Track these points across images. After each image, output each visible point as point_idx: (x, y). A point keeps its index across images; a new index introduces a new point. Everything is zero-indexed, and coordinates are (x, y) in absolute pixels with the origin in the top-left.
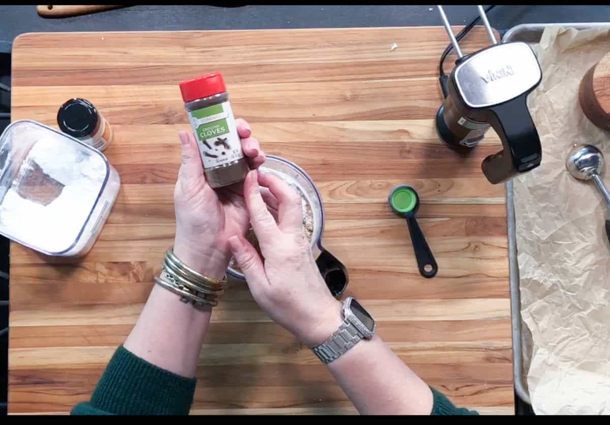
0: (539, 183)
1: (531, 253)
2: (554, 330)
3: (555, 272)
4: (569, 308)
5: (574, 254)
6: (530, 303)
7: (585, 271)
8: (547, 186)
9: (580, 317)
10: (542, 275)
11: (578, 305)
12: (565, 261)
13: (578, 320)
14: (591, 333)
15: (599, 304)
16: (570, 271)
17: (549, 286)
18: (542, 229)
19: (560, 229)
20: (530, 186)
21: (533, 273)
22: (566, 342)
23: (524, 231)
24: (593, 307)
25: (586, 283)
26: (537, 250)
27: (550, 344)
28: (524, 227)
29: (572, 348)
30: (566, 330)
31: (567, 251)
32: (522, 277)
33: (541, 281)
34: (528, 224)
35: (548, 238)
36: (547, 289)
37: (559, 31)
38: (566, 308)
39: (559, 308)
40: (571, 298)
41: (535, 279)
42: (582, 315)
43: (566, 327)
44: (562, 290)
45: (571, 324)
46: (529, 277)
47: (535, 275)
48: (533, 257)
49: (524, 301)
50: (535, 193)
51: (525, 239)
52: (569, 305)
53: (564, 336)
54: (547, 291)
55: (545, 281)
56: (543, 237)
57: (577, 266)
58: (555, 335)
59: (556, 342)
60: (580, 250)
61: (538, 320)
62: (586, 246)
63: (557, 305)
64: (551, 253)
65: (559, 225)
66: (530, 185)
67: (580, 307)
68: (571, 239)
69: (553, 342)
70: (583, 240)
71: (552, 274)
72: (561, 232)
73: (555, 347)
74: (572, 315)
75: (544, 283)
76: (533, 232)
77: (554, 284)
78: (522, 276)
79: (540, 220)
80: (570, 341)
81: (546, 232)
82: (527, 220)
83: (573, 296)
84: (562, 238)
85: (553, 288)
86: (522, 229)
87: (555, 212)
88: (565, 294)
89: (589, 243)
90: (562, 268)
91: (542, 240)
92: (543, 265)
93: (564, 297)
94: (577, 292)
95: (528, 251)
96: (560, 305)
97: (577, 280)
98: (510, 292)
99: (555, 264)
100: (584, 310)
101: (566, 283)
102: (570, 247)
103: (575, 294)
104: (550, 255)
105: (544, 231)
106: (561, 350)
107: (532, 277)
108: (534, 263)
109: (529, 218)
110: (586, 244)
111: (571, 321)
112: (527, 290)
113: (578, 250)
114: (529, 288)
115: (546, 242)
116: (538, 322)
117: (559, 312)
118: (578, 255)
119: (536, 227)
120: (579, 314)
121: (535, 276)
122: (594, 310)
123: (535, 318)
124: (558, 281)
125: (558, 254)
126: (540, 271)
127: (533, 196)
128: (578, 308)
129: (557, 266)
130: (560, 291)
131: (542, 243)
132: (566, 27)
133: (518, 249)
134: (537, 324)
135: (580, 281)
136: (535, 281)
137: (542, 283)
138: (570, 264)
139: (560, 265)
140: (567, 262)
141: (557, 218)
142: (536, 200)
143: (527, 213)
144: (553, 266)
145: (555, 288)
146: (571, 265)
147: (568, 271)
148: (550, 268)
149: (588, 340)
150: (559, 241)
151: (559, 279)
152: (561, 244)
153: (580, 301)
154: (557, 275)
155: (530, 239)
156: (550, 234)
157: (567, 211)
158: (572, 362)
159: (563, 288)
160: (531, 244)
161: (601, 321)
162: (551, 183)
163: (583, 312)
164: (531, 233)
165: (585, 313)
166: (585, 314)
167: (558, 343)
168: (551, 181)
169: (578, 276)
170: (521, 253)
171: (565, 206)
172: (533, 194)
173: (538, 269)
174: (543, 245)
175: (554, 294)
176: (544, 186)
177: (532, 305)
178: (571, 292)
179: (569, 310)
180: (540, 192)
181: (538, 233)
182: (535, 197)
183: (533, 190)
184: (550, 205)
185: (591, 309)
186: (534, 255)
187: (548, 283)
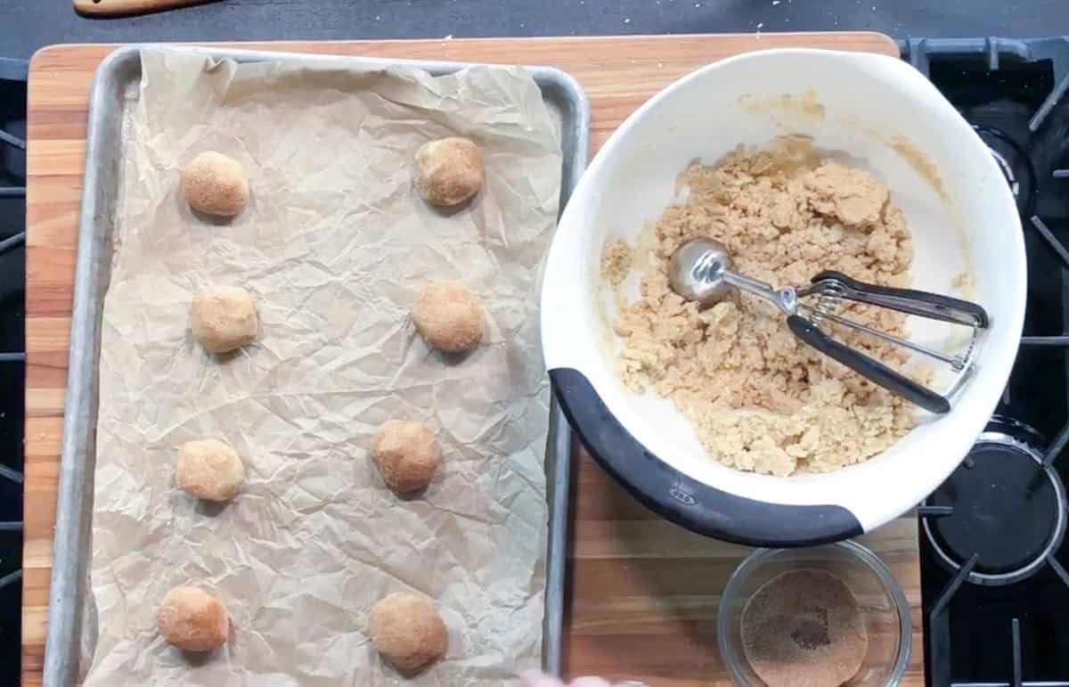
0: (155, 339)
1: (125, 465)
2: (154, 609)
4: (185, 569)
6: (114, 558)
8: (170, 344)
10: (144, 506)
11: (203, 565)
15: (243, 566)
17: (153, 528)
18: (153, 423)
19: (184, 425)
20: (137, 343)
21: (126, 502)
23: (118, 423)
24: (230, 571)
26: (139, 461)
27: (142, 633)
28: (118, 416)
32: (97, 509)
33: (140, 518)
35: (163, 439)
36: (151, 534)
38: (179, 570)
39: (169, 567)
40: (193, 552)
41: (127, 513)
44: (176, 536)
46: (113, 510)
47: (128, 506)
49: (101, 552)
50: (146, 356)
51: (117, 438)
52: (186, 564)
55: (148, 518)
56: (155, 437)
61: (126, 588)
63: (167, 563)
64: (166, 466)
65: (184, 416)
66: (140, 342)
67: (207, 569)
71: (164, 506)
72: (186, 430)
75: (145, 522)
76: (135, 427)
77: (165, 526)
78: (100, 506)
79: (151, 405)
81: (158, 428)
82: (125, 404)
83: (193, 547)
85: (162, 533)
86: (114, 420)
87: (181, 392)
88: (183, 543)
91: (152, 443)
93: (180, 550)
94: (203, 541)
95: (121, 461)
96: (171, 564)
100: (215, 574)
101: (185, 523)
103: (200, 545)
104: (164, 471)
105: (152, 427)
107: (120, 509)
108: (131, 482)
109: (127, 401)
112: (108, 532)
114: (113, 529)
115: (155, 448)
116: (125, 591)
117: (165, 576)
119: (142, 419)
121: (129, 509)
122: (230, 576)
123: (123, 585)
124: (173, 519)
127: (142, 361)
128: (202, 569)
130: (174, 539)
131: (149, 449)
134: (124, 595)
136: (127, 516)
137: (141, 522)
141: (181, 405)
142: (148, 368)
143: (126, 390)
145: (167, 531)
150: (181, 445)
153: (207, 558)
155: (126, 439)
156: (167, 431)
157: (203, 393)
159: (181, 532)
160: (131, 448)
161: (240, 596)
163: (211, 579)
164: (131, 428)
165: (215, 580)
166: (212, 581)
170: (103, 464)
171: (201, 383)
172: (142, 358)
173: (138, 496)
174: (150, 452)
175: (163, 541)
176: (163, 343)
177: (117, 560)
178: (193, 541)
179: (186, 574)
180: (157, 354)
181: (144, 430)
182: (146, 362)
183: (144, 350)
184: (173, 379)
185: (225, 573)
186: (132, 469)
187: (152, 521)
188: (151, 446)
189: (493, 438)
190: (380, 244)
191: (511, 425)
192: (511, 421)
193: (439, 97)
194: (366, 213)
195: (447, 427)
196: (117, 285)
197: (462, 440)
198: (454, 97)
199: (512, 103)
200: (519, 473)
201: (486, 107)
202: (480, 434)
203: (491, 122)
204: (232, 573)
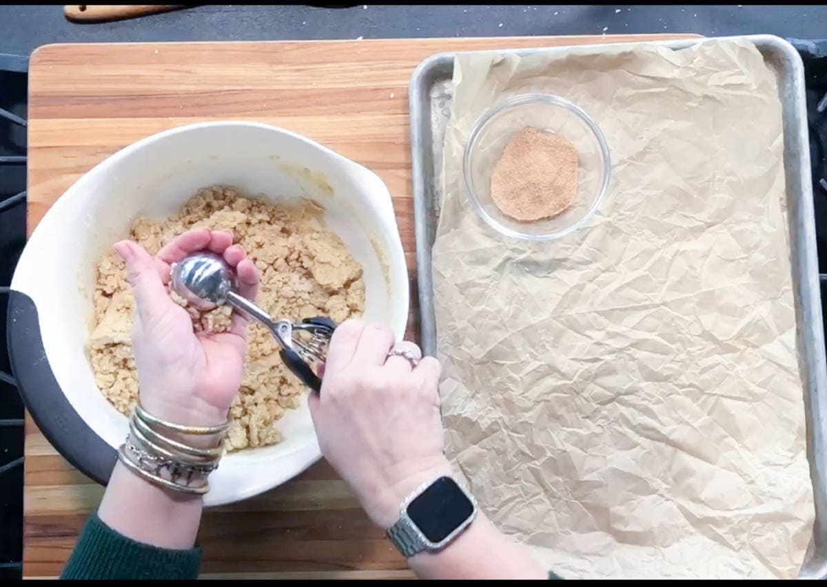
0: (471, 278)
1: (460, 379)
2: (494, 488)
3: (496, 404)
4: (515, 456)
5: (521, 378)
6: (459, 452)
7: (537, 402)
8: (484, 282)
9: (529, 468)
10: (476, 409)
11: (528, 452)
12: (509, 389)
13: (528, 471)
14: (546, 491)
15: (559, 450)
16: (517, 403)
17: (486, 426)
18: (476, 344)
19: (500, 343)
21: (463, 407)
22: (511, 505)
23: (451, 347)
24: (549, 454)
25: (539, 418)
26: (469, 374)
27: (487, 508)
28: (449, 341)
29: (519, 513)
30: (511, 488)
31: (514, 375)
33: (475, 419)
34: (456, 336)
35: (485, 356)
36: (484, 430)
37: (493, 61)
38: (510, 457)
39: (501, 456)
40: (518, 442)
41: (466, 415)
42: (535, 466)
43: (510, 484)
44: (505, 431)
45: (519, 478)
46: (455, 414)
47: (465, 410)
49: (449, 448)
50: (465, 293)
51: (451, 358)
52: (515, 452)
53: (508, 496)
54: (485, 433)
55: (482, 417)
56: (479, 355)
57: (526, 395)
58: (495, 496)
59: (497, 505)
60: (527, 374)
61: (471, 474)
62: (540, 367)
63: (498, 452)
64: (490, 377)
65: (499, 336)
66: (459, 282)
67: (531, 455)
68: (517, 357)
69: (493, 506)
70: (535, 358)
71: (492, 408)
72: (503, 347)
73: (495, 512)
74: (520, 466)
75: (479, 421)
76: (463, 348)
77: (496, 422)
78: (445, 412)
79: (472, 331)
80: (518, 503)
81: (482, 347)
82: (454, 331)
83: (518, 438)
84: (505, 356)
85: (493, 429)
86: (446, 345)
87: (495, 318)
88: (509, 435)
89: (543, 363)
90: (505, 400)
91: (478, 359)
92: (478, 395)
93: (508, 441)
94: (527, 432)
95: (456, 375)
96: (502, 453)
97: (527, 415)
99: (496, 392)
100: (538, 458)
101: (510, 420)
102: (517, 368)
103: (524, 436)
104: (489, 380)
105: (476, 347)
106: (505, 517)
107: (460, 412)
108: (465, 391)
109: (458, 329)
110: (537, 364)
111: (518, 474)
112: (453, 431)
113: (527, 372)
114: (456, 430)
115: (481, 363)
116: (469, 476)
117: (501, 463)
118: (527, 380)
119: (468, 342)
120: (530, 464)
121: (466, 412)
122: (550, 458)
123: (468, 472)
124: (500, 418)
125: (498, 379)
126: (474, 403)
127: (463, 297)
128: (527, 454)
129: (499, 396)
130: (502, 432)
131: (475, 364)
132: (503, 55)
134: (470, 479)
135: (530, 417)
136: (466, 418)
137: (476, 421)
138: (516, 392)
139: (502, 394)
140: (512, 390)
141: (496, 328)
142: (467, 302)
143: (454, 321)
144: (494, 396)
145: (495, 427)
146: (518, 393)
147: (513, 403)
148: (489, 399)
149: (541, 501)
150: (502, 360)
151: (502, 415)
152: (503, 365)
153: (531, 446)
154: (498, 408)
155: (458, 358)
156: (488, 350)
157: (512, 318)
158: (518, 534)
159: (507, 427)
160: (461, 364)
161: (561, 474)
162: (489, 277)
163: (536, 462)
164: (460, 349)
166: (537, 464)
167: (499, 508)
168: (489, 274)
169: (527, 410)
170: (445, 379)
171: (510, 310)
172: (462, 294)
173: (471, 401)
174: (477, 367)
175: (494, 436)
176: (478, 281)
177: (461, 453)
178: (518, 433)
179: (515, 459)
180: (473, 290)
181: (470, 349)
182: (466, 298)
183: (463, 288)
184: (488, 308)
185: (546, 456)
186: (465, 381)
187: (485, 420)
188: (477, 362)
189: (746, 334)
190: (638, 189)
191: (760, 323)
192: (758, 321)
193: (679, 67)
194: (625, 165)
195: (707, 329)
196: (440, 239)
197: (720, 338)
198: (691, 66)
199: (738, 68)
200: (770, 360)
201: (717, 72)
202: (735, 333)
203: (722, 84)
204: (551, 455)
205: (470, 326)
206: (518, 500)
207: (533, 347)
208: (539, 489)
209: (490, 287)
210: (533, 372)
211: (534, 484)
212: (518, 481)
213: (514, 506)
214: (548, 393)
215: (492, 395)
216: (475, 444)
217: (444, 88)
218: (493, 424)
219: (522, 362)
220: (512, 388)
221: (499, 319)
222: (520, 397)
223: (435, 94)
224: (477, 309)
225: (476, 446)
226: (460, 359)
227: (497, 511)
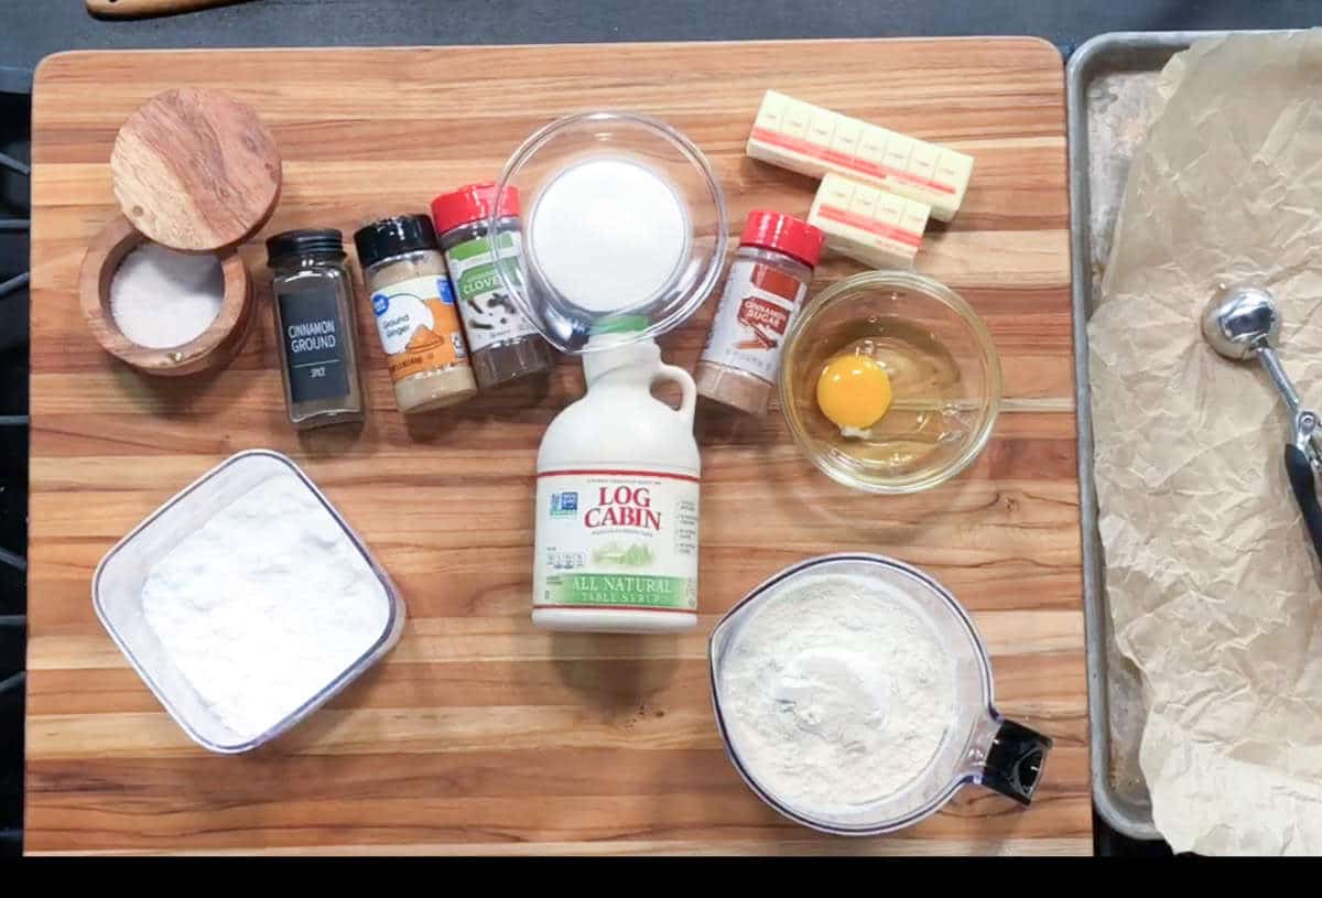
0: (1147, 368)
1: (1126, 515)
2: (1179, 676)
3: (1181, 554)
4: (1210, 630)
5: (1218, 516)
6: (1131, 620)
7: (1242, 553)
8: (1163, 374)
9: (1233, 650)
10: (1152, 560)
11: (1228, 624)
12: (1199, 533)
13: (1229, 654)
14: (1254, 684)
15: (1273, 623)
16: (1212, 553)
17: (1166, 585)
18: (1151, 464)
19: (1189, 464)
20: (1124, 374)
21: (1134, 560)
22: (1207, 699)
23: (1113, 468)
24: (1259, 630)
25: (1245, 576)
26: (1141, 509)
27: (1169, 705)
28: (1112, 459)
29: (1217, 713)
30: (1204, 677)
31: (1205, 511)
32: (1111, 565)
33: (1151, 575)
34: (1122, 452)
35: (1165, 482)
36: (1164, 591)
38: (1203, 631)
39: (1187, 630)
40: (1214, 610)
41: (1138, 568)
42: (1238, 646)
43: (1203, 671)
44: (1192, 593)
45: (1214, 664)
46: (1124, 565)
47: (1137, 560)
48: (1133, 522)
50: (1136, 388)
51: (1115, 485)
52: (1209, 624)
53: (1200, 687)
54: (1163, 595)
55: (1159, 573)
56: (1155, 480)
57: (1227, 541)
58: (1182, 687)
59: (1185, 701)
60: (1232, 508)
61: (1143, 656)
62: (1247, 500)
63: (1185, 624)
64: (1171, 514)
65: (1186, 454)
66: (1128, 372)
67: (1232, 628)
68: (1212, 484)
69: (1178, 702)
70: (1238, 487)
71: (1175, 560)
72: (1191, 470)
73: (1180, 712)
74: (1217, 643)
75: (1156, 578)
76: (1132, 470)
77: (1179, 581)
78: (1111, 561)
79: (1147, 446)
80: (1215, 699)
81: (1159, 469)
82: (1119, 445)
83: (1214, 604)
84: (1194, 484)
85: (1173, 591)
86: (1108, 465)
87: (1179, 427)
88: (1201, 600)
89: (1251, 495)
90: (1195, 548)
91: (1153, 488)
92: (1153, 541)
93: (1199, 609)
94: (1226, 596)
95: (1121, 510)
96: (1189, 625)
97: (1226, 570)
98: (1083, 597)
99: (1179, 536)
100: (1243, 633)
101: (1202, 578)
102: (1212, 502)
103: (1223, 601)
104: (1171, 520)
105: (1153, 469)
106: (1196, 719)
107: (1130, 564)
108: (1134, 536)
109: (1123, 441)
110: (1245, 496)
111: (1214, 657)
112: (1122, 591)
113: (1227, 507)
114: (1126, 587)
115: (1158, 493)
116: (1143, 659)
117: (1187, 640)
118: (1229, 519)
119: (1138, 460)
120: (1232, 643)
121: (1137, 564)
122: (1262, 635)
123: (1139, 651)
124: (1186, 575)
125: (1184, 517)
126: (1148, 551)
127: (1130, 394)
128: (1228, 630)
129: (1183, 543)
130: (1190, 596)
131: (1151, 494)
133: (1101, 505)
135: (1232, 575)
136: (1139, 572)
137: (1152, 579)
138: (1210, 537)
139: (1190, 540)
140: (1205, 535)
141: (1181, 442)
142: (1138, 402)
143: (1118, 429)
144: (1175, 543)
145: (1182, 588)
146: (1213, 539)
147: (1207, 553)
148: (1169, 546)
149: (1247, 697)
150: (1186, 488)
151: (1188, 570)
152: (1192, 496)
153: (1230, 616)
154: (1183, 560)
155: (1126, 486)
156: (1169, 473)
157: (1204, 427)
158: (1217, 743)
159: (1198, 589)
160: (1129, 494)
161: (1275, 658)
162: (1169, 367)
163: (1238, 640)
164: (1127, 472)
165: (1244, 640)
166: (1243, 643)
167: (1187, 705)
168: (1170, 362)
169: (1226, 564)
170: (1106, 514)
171: (1201, 416)
172: (1131, 390)
173: (1144, 549)
174: (1153, 498)
175: (1178, 600)
176: (1155, 373)
177: (1133, 623)
178: (1215, 597)
179: (1211, 636)
180: (1148, 386)
181: (1142, 473)
182: (1137, 396)
183: (1133, 381)
184: (1168, 413)
185: (1255, 632)
186: (1135, 519)
187: (1164, 578)
204: (1264, 632)
205: (1142, 437)
206: (1214, 694)
207: (1236, 471)
208: (1243, 681)
209: (1172, 382)
210: (1237, 509)
211: (1237, 671)
212: (1212, 668)
213: (1209, 704)
214: (1258, 541)
215: (1173, 541)
216: (1150, 611)
217: (1108, 86)
218: (1175, 584)
219: (1221, 493)
220: (1205, 532)
221: (1185, 430)
222: (1217, 545)
223: (1094, 94)
224: (1152, 413)
225: (1151, 615)
226: (1129, 487)
227: (1182, 711)
